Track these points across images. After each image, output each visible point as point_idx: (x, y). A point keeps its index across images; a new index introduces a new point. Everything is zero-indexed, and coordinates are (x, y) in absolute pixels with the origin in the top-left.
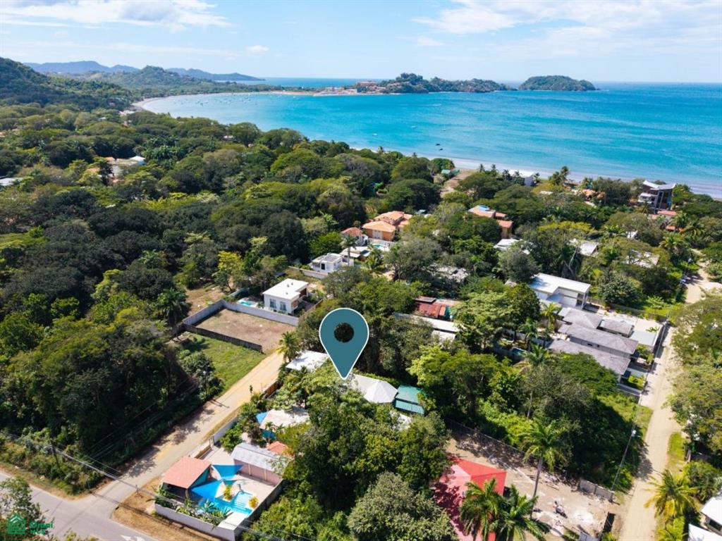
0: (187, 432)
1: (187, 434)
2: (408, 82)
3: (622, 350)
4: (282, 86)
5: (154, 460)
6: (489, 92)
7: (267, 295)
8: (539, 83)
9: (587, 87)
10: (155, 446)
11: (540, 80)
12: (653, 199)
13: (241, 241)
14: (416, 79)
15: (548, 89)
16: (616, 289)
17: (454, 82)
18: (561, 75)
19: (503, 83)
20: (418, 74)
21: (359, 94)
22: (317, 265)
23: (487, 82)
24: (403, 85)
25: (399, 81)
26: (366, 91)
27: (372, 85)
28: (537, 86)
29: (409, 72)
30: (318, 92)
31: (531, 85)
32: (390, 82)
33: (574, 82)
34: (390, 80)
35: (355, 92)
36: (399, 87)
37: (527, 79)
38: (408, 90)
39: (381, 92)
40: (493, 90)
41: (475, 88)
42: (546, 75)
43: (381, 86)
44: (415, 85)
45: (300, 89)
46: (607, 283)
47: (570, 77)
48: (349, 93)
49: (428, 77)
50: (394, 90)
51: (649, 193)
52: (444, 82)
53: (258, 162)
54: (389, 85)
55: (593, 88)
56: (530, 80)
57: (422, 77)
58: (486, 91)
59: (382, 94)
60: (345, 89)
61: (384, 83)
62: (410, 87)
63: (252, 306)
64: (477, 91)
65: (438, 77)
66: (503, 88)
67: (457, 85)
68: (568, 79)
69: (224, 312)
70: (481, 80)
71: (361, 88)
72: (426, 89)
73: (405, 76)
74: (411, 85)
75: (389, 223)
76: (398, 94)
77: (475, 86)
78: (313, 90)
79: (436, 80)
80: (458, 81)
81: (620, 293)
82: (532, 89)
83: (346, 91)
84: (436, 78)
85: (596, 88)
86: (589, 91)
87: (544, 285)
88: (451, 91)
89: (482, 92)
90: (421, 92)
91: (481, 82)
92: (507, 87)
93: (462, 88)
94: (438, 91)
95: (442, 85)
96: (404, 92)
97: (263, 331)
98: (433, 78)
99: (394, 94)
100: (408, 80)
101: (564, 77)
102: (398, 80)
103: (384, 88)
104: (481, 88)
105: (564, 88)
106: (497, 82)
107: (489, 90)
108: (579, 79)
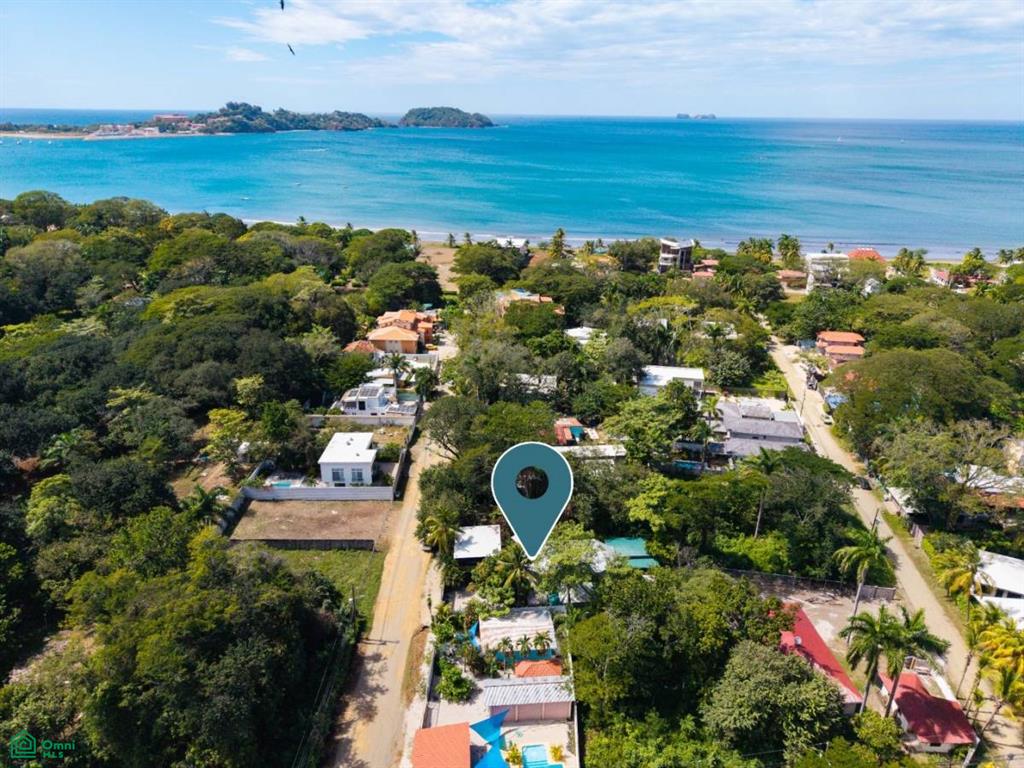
0: (369, 698)
1: (372, 701)
2: (240, 116)
3: (791, 436)
4: (13, 123)
5: (358, 758)
6: (362, 129)
7: (324, 464)
8: (423, 117)
9: (483, 123)
10: (339, 737)
11: (424, 113)
12: (675, 259)
13: (216, 388)
14: (254, 112)
15: (438, 125)
16: (730, 369)
17: (310, 116)
18: (450, 106)
19: (380, 118)
20: (253, 103)
21: (163, 135)
22: (351, 405)
23: (354, 115)
24: (233, 121)
25: (225, 115)
26: (174, 130)
27: (182, 120)
28: (422, 121)
29: (239, 101)
30: (89, 133)
31: (412, 120)
32: (211, 115)
33: (466, 116)
34: (211, 113)
35: (155, 132)
36: (229, 124)
37: (407, 112)
38: (243, 128)
39: (200, 131)
40: (366, 128)
41: (341, 125)
42: (431, 107)
43: (197, 122)
44: (252, 120)
45: (50, 129)
46: (718, 364)
47: (460, 109)
48: (147, 135)
49: (269, 108)
50: (220, 129)
51: (669, 253)
52: (295, 116)
53: (116, 256)
54: (210, 121)
55: (490, 124)
56: (412, 113)
57: (260, 109)
58: (358, 129)
59: (202, 134)
60: (137, 127)
61: (201, 118)
62: (246, 124)
63: (292, 486)
64: (346, 129)
65: (285, 109)
66: (379, 124)
67: (314, 120)
68: (458, 111)
69: (254, 505)
70: (346, 113)
71: (165, 125)
72: (269, 126)
73: (231, 106)
74: (245, 120)
75: (405, 328)
76: (228, 134)
77: (341, 122)
78: (75, 129)
79: (282, 113)
80: (313, 115)
81: (737, 373)
82: (417, 125)
83: (138, 131)
84: (282, 110)
85: (494, 123)
86: (487, 128)
87: (656, 378)
88: (306, 128)
89: (352, 130)
90: (264, 130)
91: (347, 115)
92: (383, 123)
93: (323, 125)
94: (288, 129)
95: (292, 121)
96: (236, 132)
97: (344, 519)
98: (277, 109)
99: (222, 134)
100: (241, 113)
101: (453, 110)
102: (224, 113)
103: (204, 125)
104: (350, 124)
105: (456, 123)
106: (368, 116)
107: (360, 127)
108: (472, 112)
